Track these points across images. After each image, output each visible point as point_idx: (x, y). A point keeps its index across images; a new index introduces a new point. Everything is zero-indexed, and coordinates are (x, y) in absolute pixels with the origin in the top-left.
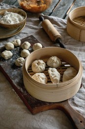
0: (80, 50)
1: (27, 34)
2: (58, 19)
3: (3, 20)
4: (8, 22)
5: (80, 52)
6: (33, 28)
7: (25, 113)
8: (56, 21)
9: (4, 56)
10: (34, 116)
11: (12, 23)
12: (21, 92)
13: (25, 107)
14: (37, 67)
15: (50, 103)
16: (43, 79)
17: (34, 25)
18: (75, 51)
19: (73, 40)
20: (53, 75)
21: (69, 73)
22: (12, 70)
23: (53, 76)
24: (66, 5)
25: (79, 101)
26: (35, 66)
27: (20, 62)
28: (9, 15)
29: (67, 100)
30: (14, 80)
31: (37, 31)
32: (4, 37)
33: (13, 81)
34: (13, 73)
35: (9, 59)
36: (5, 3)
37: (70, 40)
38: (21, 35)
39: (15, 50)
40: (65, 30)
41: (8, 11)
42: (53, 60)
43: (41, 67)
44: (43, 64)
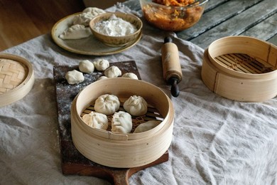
0: (205, 107)
1: (131, 58)
2: (196, 49)
3: (100, 26)
4: (105, 31)
5: (203, 110)
6: (147, 53)
7: (54, 169)
8: (193, 50)
9: (68, 77)
10: (63, 177)
11: (113, 34)
13: (59, 160)
14: (102, 104)
15: (96, 164)
16: (99, 123)
17: (152, 48)
18: (195, 104)
19: (203, 88)
20: (118, 121)
22: (68, 101)
23: (116, 123)
24: (229, 31)
25: (148, 180)
28: (115, 22)
29: (125, 170)
30: (63, 115)
31: (151, 58)
32: (90, 53)
33: (60, 116)
34: (67, 106)
35: (75, 85)
36: (126, 5)
37: (197, 86)
38: (120, 57)
39: (93, 76)
40: (200, 68)
41: (117, 17)
42: (133, 101)
43: (109, 106)
44: (114, 102)
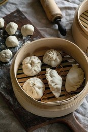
1: (15, 4)
12: (10, 103)
14: (31, 70)
16: (39, 88)
20: (53, 82)
21: (74, 78)
23: (53, 85)
26: (27, 67)
27: (6, 58)
38: (8, 5)
44: (38, 63)
